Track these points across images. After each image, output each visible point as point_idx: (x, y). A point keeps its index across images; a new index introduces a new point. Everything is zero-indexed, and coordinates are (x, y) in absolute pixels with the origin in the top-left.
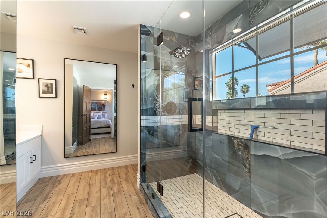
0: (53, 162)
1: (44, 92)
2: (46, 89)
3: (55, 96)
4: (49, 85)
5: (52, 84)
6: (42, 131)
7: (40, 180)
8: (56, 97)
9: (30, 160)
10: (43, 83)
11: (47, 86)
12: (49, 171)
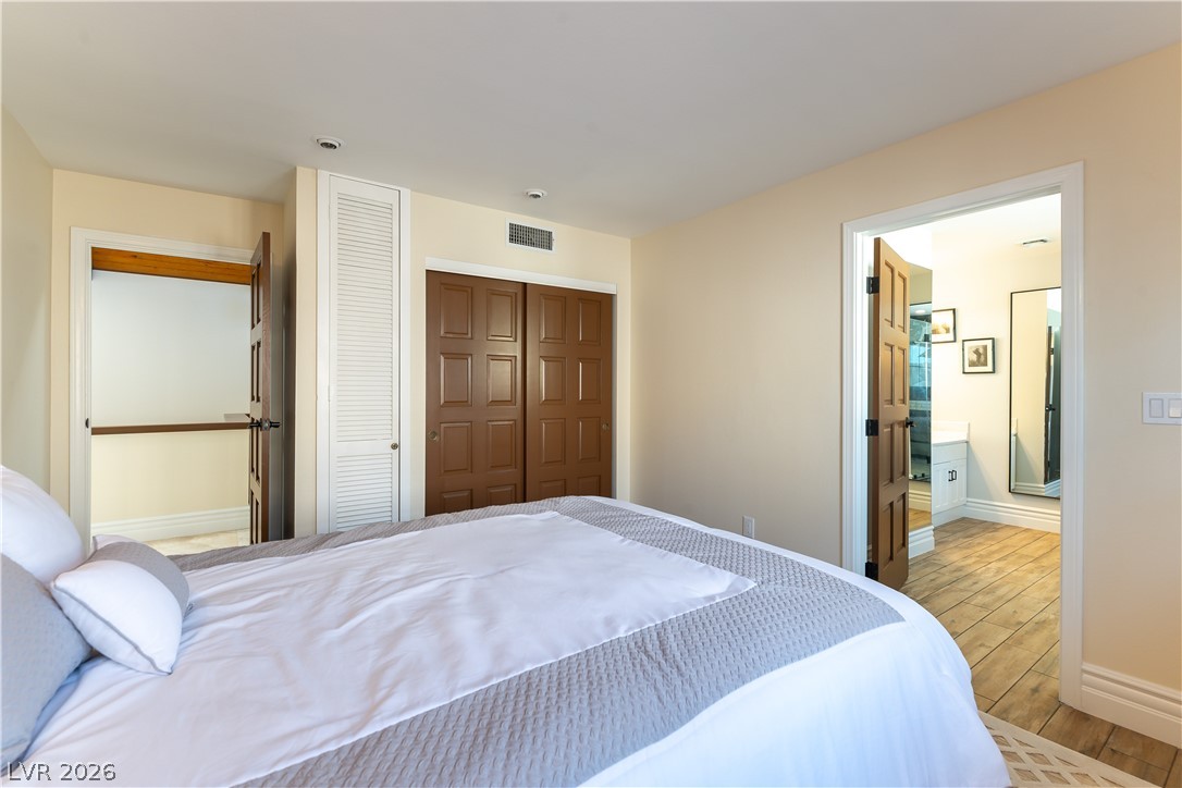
0: (987, 494)
1: (972, 364)
2: (974, 357)
3: (991, 370)
4: (981, 351)
5: (985, 348)
6: (969, 435)
7: (963, 519)
8: (994, 372)
9: (949, 476)
10: (971, 348)
11: (977, 352)
12: (979, 510)
